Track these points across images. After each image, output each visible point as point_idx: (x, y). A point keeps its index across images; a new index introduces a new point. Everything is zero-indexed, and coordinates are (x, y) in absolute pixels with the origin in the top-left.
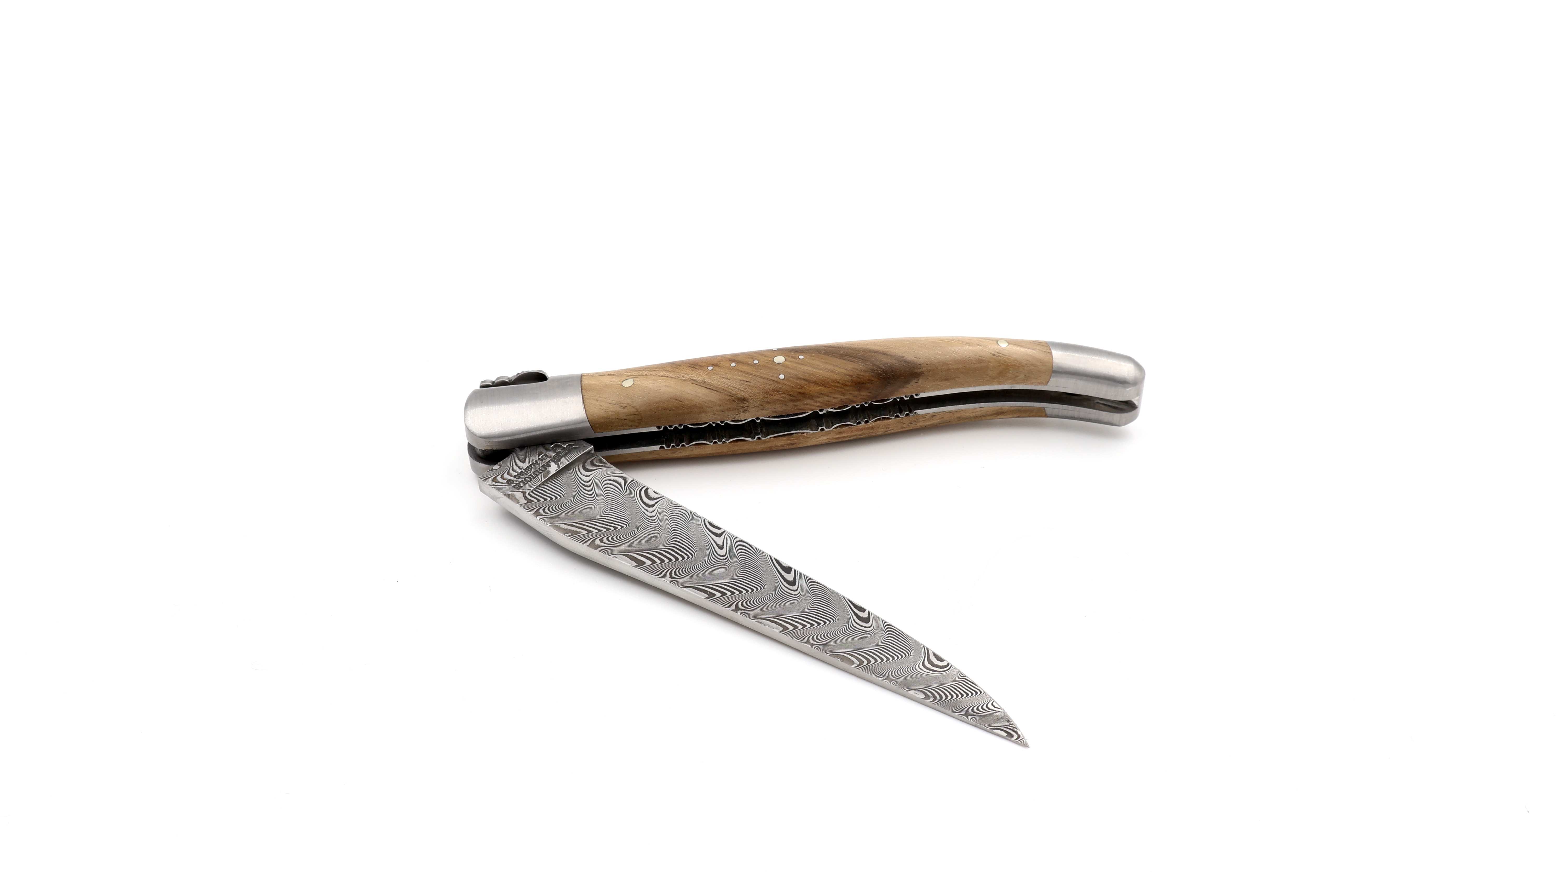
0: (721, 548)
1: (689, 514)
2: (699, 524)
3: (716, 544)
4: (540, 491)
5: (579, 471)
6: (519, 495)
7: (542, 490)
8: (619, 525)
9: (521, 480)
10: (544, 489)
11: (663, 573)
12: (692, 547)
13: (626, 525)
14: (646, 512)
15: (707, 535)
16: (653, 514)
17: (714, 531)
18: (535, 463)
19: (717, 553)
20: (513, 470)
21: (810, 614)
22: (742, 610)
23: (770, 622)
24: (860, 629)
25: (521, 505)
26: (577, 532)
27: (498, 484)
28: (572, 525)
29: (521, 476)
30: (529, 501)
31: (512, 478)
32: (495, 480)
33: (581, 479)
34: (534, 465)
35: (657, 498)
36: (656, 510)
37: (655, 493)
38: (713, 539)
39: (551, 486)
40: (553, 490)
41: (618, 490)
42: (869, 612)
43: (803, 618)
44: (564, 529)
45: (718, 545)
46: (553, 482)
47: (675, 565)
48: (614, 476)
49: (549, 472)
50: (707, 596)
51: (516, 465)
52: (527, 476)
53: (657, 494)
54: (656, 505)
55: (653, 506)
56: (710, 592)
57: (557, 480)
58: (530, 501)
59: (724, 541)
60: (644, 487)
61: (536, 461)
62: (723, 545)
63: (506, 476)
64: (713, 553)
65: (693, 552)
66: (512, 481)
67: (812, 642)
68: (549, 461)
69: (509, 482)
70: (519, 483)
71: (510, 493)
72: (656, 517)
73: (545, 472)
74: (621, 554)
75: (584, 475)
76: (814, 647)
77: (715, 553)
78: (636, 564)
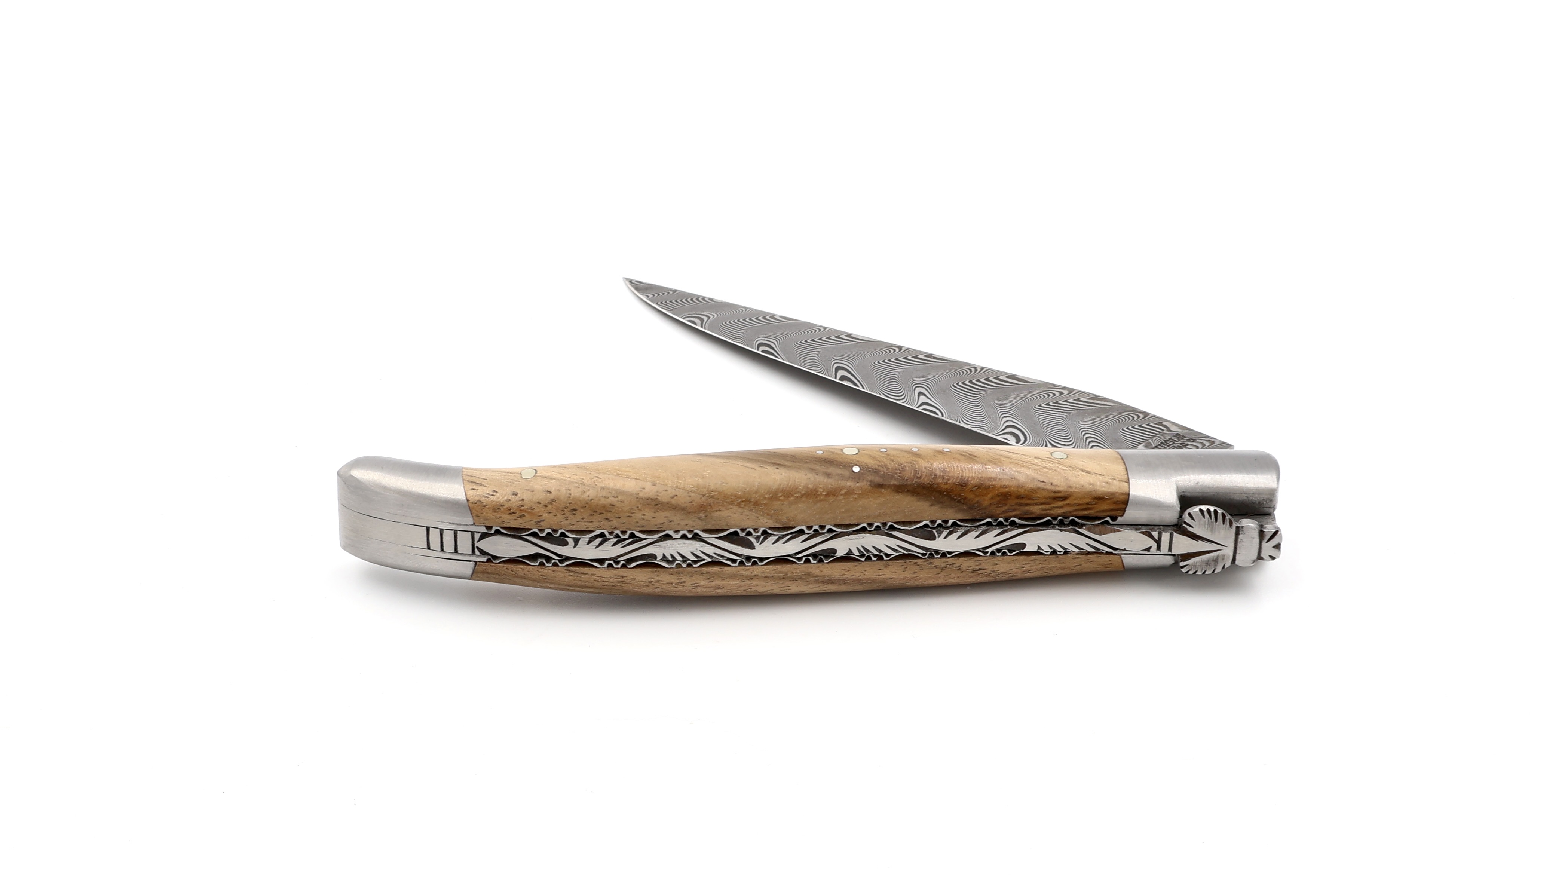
0: (920, 394)
1: (962, 421)
8: (1044, 407)
11: (983, 371)
12: (955, 392)
13: (1035, 408)
14: (1014, 420)
15: (938, 403)
16: (1005, 419)
26: (1092, 399)
30: (1161, 425)
35: (1004, 434)
36: (1002, 423)
41: (1054, 440)
45: (925, 395)
47: (973, 377)
54: (1003, 427)
55: (1007, 427)
58: (1159, 424)
60: (1021, 444)
64: (929, 388)
65: (953, 389)
71: (1186, 431)
72: (1001, 417)
77: (927, 388)
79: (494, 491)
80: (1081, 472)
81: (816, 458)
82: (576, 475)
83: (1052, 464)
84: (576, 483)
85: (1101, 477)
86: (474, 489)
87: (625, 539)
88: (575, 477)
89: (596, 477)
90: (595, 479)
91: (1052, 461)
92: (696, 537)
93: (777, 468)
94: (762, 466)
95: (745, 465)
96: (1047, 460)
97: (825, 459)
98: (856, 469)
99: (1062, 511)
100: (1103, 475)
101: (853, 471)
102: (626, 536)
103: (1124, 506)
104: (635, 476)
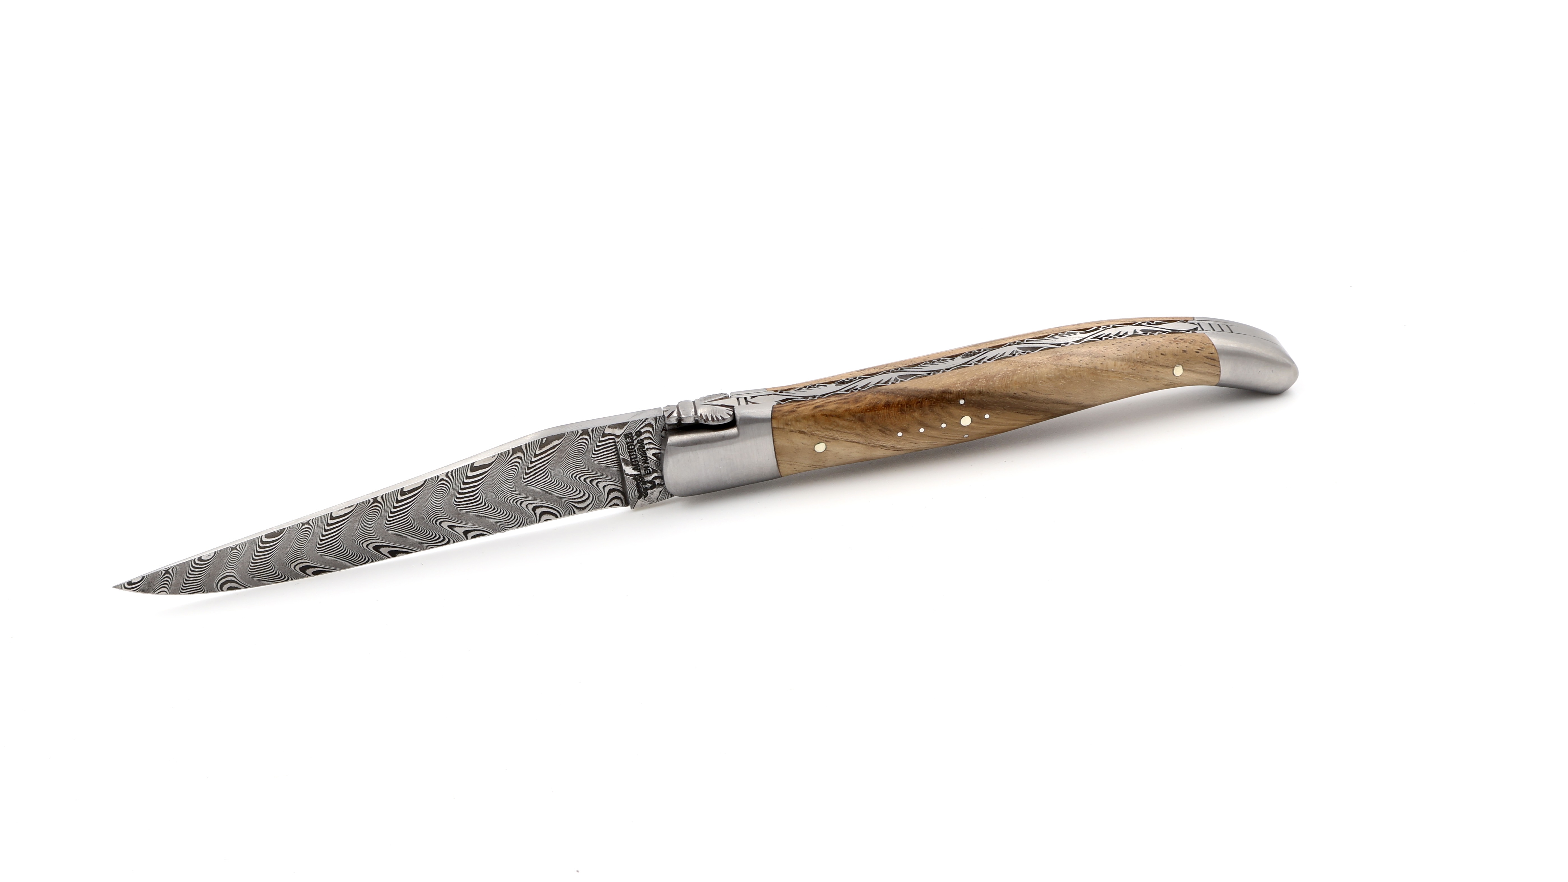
0: (451, 527)
2: (489, 527)
3: (457, 526)
4: (612, 448)
5: (615, 485)
6: (618, 432)
7: (611, 449)
9: (635, 442)
10: (611, 451)
11: (451, 477)
14: (530, 502)
15: (472, 527)
16: (524, 506)
17: (472, 533)
18: (646, 461)
19: (446, 521)
20: (650, 443)
21: (335, 540)
22: (373, 503)
23: (346, 512)
24: (297, 561)
25: (604, 427)
27: (644, 424)
28: (553, 449)
29: (639, 445)
30: (604, 435)
31: (642, 437)
32: (650, 425)
33: (604, 481)
34: (644, 459)
36: (527, 510)
37: (548, 520)
38: (464, 527)
39: (611, 458)
40: (605, 456)
42: (310, 576)
43: (334, 534)
44: (551, 442)
46: (615, 462)
48: (590, 504)
49: (627, 465)
50: (404, 490)
51: (655, 448)
52: (636, 449)
53: (545, 520)
54: (533, 513)
55: (534, 510)
56: (407, 494)
57: (615, 465)
59: (457, 533)
61: (648, 463)
62: (452, 529)
63: (648, 435)
66: (639, 436)
67: (306, 526)
68: (640, 471)
69: (639, 433)
70: (632, 439)
72: (520, 506)
73: (629, 463)
74: (493, 462)
75: (607, 485)
76: (301, 525)
77: (448, 520)
78: (475, 465)
79: (1198, 352)
80: (806, 431)
81: (990, 409)
82: (1147, 370)
83: (826, 435)
84: (1146, 363)
85: (792, 429)
86: (1211, 353)
87: (1105, 336)
88: (1148, 368)
89: (1134, 370)
90: (1134, 368)
91: (826, 438)
92: (1059, 345)
93: (1015, 394)
94: (1026, 395)
95: (1037, 394)
96: (829, 438)
97: (983, 408)
98: (962, 402)
99: (815, 401)
100: (790, 431)
101: (964, 399)
102: (1104, 338)
103: (774, 409)
104: (1110, 374)
